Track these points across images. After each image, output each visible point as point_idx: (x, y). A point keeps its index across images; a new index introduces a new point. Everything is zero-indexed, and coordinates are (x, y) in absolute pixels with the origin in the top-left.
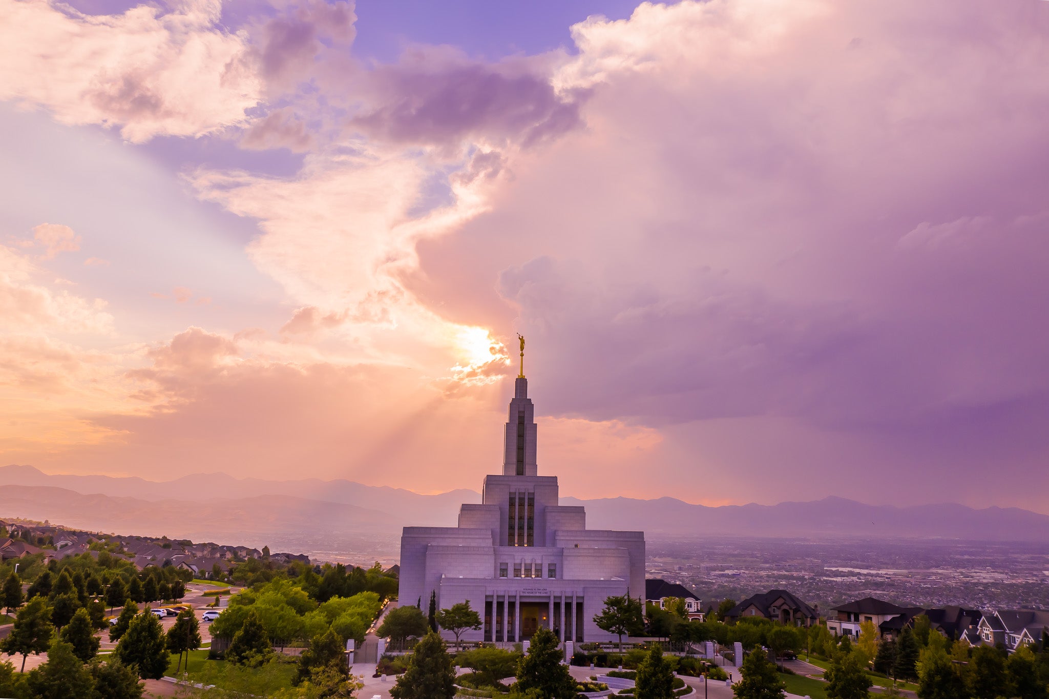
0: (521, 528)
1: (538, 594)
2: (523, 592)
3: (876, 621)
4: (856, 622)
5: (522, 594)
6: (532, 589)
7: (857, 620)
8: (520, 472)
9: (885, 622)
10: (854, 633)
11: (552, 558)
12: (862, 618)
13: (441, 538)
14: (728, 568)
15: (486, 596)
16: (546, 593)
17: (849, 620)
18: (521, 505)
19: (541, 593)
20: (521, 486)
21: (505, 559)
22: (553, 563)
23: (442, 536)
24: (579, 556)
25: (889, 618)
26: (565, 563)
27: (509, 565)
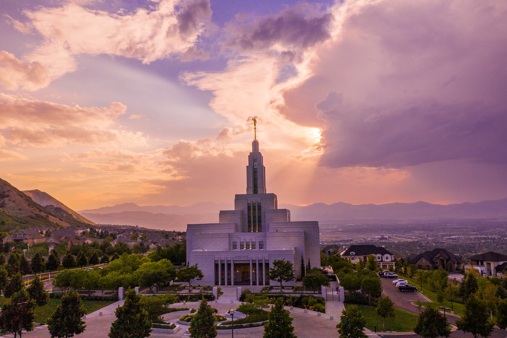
0: (254, 222)
1: (243, 259)
2: (235, 258)
3: (493, 265)
4: (481, 266)
5: (234, 259)
6: (240, 256)
7: (482, 264)
8: (255, 192)
9: (499, 266)
10: (480, 272)
11: (261, 238)
12: (485, 263)
13: (207, 229)
14: (453, 235)
15: (215, 261)
16: (247, 258)
17: (478, 264)
18: (254, 210)
19: (245, 258)
20: (254, 200)
21: (235, 239)
22: (261, 241)
23: (208, 228)
24: (275, 237)
25: (501, 263)
26: (267, 240)
27: (238, 243)
